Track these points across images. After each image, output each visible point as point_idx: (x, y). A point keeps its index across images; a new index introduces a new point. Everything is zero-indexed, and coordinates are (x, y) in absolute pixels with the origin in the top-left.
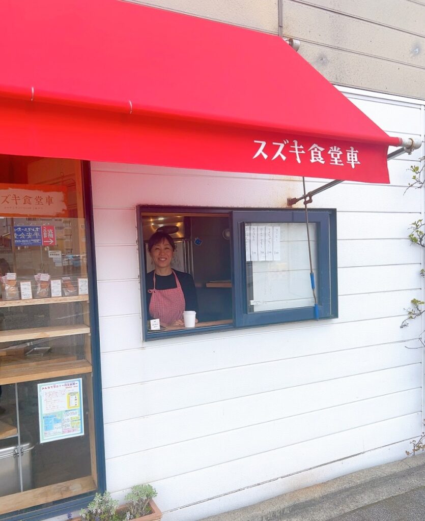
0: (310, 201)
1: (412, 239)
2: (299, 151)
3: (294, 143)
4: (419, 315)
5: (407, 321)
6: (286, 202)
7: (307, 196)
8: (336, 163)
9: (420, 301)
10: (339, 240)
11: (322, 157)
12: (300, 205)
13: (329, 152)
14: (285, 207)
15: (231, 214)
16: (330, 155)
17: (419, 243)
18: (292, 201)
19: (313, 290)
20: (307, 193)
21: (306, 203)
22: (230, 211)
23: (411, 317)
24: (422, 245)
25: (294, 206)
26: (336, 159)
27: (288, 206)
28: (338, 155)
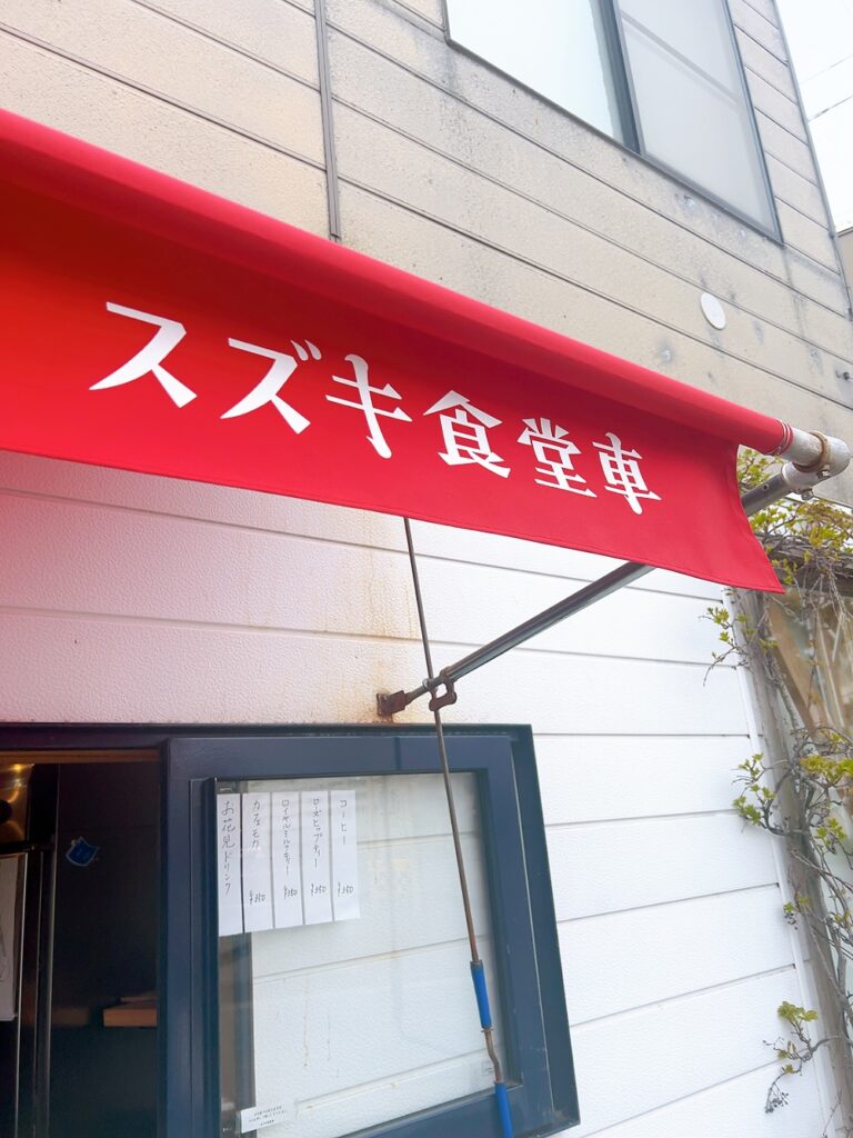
0: (451, 698)
1: (742, 810)
2: (375, 405)
3: (350, 364)
4: (807, 1058)
5: (783, 1086)
6: (373, 704)
7: (437, 682)
8: (563, 485)
9: (802, 1009)
10: (549, 825)
11: (493, 449)
12: (418, 713)
13: (524, 439)
14: (370, 721)
15: (163, 749)
16: (530, 449)
17: (763, 820)
18: (393, 702)
19: (487, 1034)
20: (436, 674)
21: (436, 705)
22: (161, 738)
23: (789, 1069)
24: (771, 829)
25: (401, 718)
26: (557, 468)
27: (379, 720)
28: (564, 454)
